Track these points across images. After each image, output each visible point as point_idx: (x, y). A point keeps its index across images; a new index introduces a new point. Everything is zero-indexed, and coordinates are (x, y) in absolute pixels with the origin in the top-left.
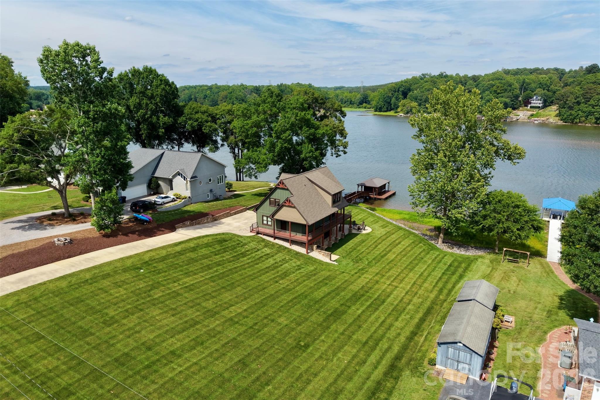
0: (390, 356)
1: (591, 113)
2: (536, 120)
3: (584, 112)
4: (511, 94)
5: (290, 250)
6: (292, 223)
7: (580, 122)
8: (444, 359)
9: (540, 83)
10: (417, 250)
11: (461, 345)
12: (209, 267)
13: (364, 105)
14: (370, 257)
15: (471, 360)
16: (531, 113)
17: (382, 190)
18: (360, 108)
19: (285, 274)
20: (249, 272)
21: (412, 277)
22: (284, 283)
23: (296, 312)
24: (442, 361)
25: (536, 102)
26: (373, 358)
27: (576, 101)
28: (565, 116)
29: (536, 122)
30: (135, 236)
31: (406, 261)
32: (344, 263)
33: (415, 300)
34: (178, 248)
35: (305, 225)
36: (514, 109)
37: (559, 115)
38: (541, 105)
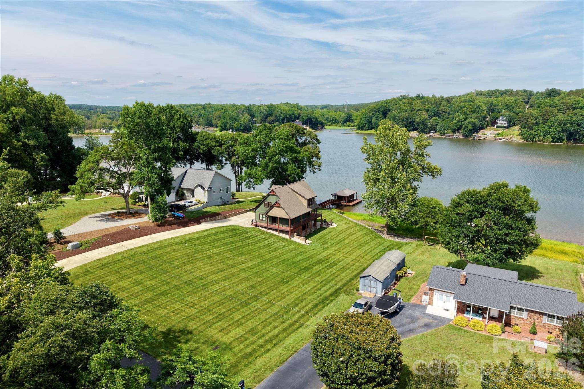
0: (334, 288)
1: (548, 133)
3: (542, 132)
4: (479, 115)
5: (278, 237)
6: (280, 218)
7: (539, 141)
8: (363, 287)
9: (507, 105)
10: (367, 238)
11: (371, 277)
12: (227, 244)
14: (333, 242)
15: (376, 285)
16: (497, 132)
17: (351, 198)
18: (344, 126)
19: (275, 250)
20: (252, 247)
21: (359, 252)
22: (275, 254)
23: (281, 268)
24: (362, 288)
25: (502, 122)
26: (325, 288)
27: (535, 122)
28: (526, 135)
29: (500, 140)
30: (176, 226)
31: (357, 244)
32: (315, 244)
33: (358, 264)
34: (206, 233)
35: (289, 219)
36: (482, 128)
37: (521, 134)
38: (506, 125)
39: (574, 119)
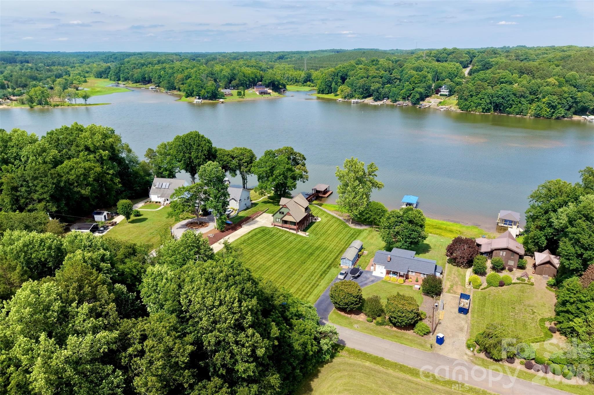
0: (328, 264)
1: (480, 104)
2: (442, 108)
3: (475, 103)
4: (425, 84)
5: (290, 232)
6: (290, 221)
7: (472, 111)
9: (449, 73)
10: (340, 228)
11: (347, 259)
12: (264, 241)
13: (308, 83)
14: (321, 233)
15: (349, 263)
16: (439, 100)
18: (304, 86)
19: (291, 242)
20: (278, 242)
21: (337, 239)
22: (292, 245)
23: (299, 254)
24: (342, 264)
25: (444, 91)
26: (324, 265)
27: (469, 94)
28: (462, 106)
29: (442, 110)
30: (231, 231)
31: (335, 233)
32: (311, 235)
33: (337, 248)
34: (250, 235)
35: (295, 222)
36: (428, 96)
37: (458, 104)
38: (447, 94)
39: (500, 93)
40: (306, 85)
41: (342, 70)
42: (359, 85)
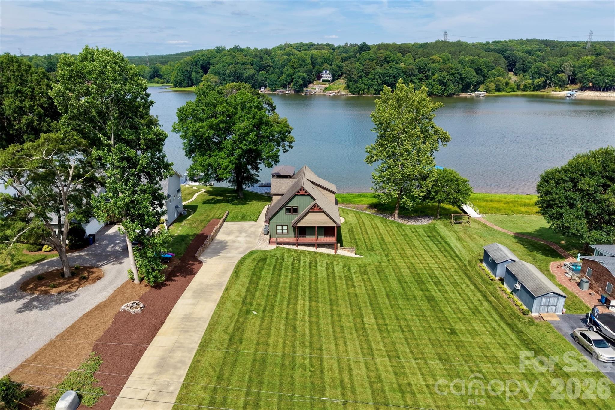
1: (371, 86)
2: (331, 93)
3: (366, 85)
4: (306, 69)
6: (318, 227)
7: (364, 94)
9: (325, 59)
11: (552, 294)
12: (294, 290)
13: (156, 79)
14: (377, 244)
15: (557, 302)
16: (324, 86)
18: (152, 82)
21: (423, 252)
22: (360, 285)
23: (407, 307)
24: (536, 309)
25: (326, 76)
27: (359, 75)
28: (353, 88)
29: (331, 95)
31: (402, 240)
32: (366, 253)
33: (451, 271)
36: (310, 83)
37: (348, 87)
38: (330, 79)
39: (391, 72)
40: (154, 82)
41: (202, 58)
42: (228, 72)
